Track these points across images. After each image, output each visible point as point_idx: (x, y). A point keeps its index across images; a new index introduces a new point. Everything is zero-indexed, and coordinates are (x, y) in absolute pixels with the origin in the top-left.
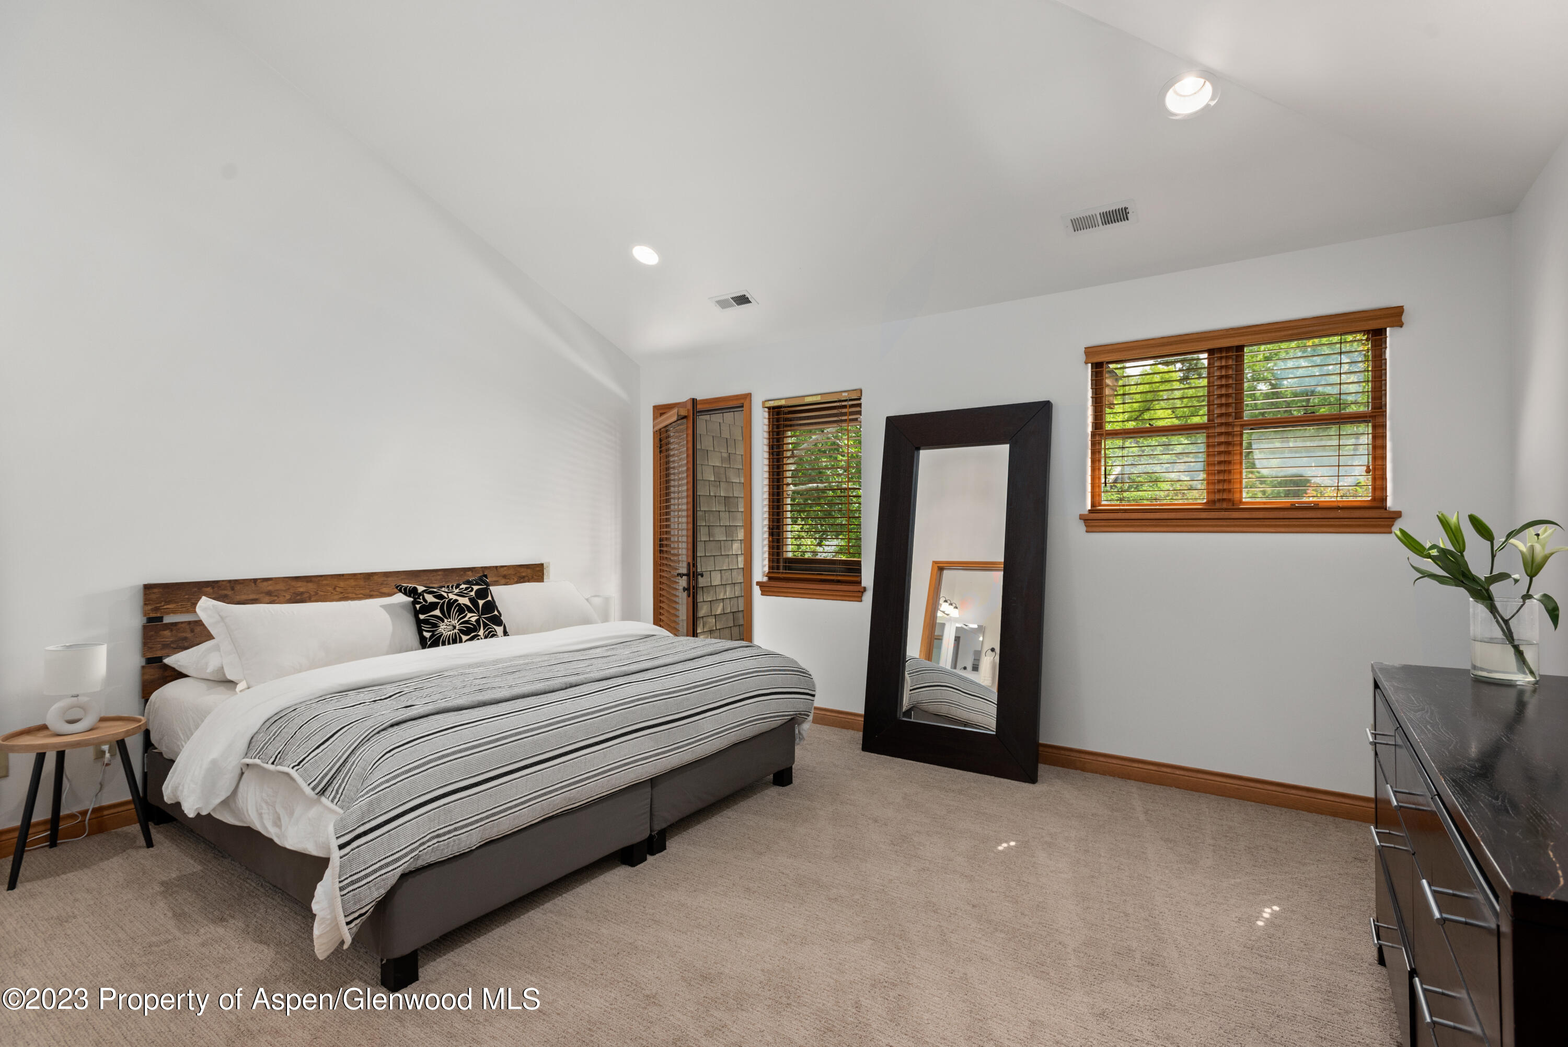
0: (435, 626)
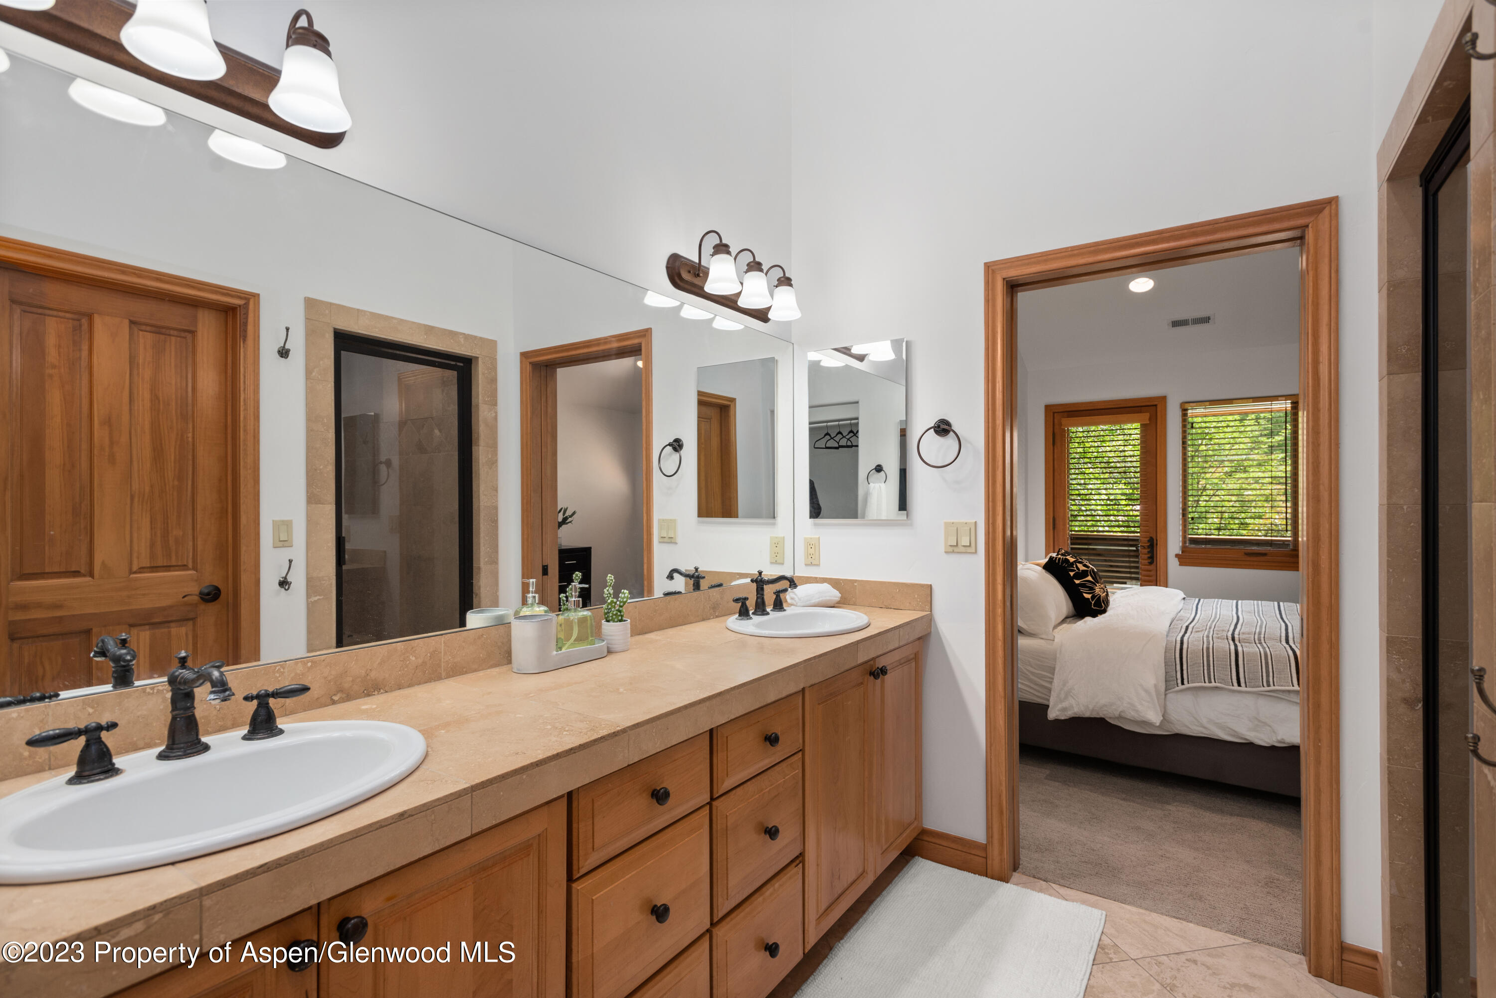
0: (1092, 589)
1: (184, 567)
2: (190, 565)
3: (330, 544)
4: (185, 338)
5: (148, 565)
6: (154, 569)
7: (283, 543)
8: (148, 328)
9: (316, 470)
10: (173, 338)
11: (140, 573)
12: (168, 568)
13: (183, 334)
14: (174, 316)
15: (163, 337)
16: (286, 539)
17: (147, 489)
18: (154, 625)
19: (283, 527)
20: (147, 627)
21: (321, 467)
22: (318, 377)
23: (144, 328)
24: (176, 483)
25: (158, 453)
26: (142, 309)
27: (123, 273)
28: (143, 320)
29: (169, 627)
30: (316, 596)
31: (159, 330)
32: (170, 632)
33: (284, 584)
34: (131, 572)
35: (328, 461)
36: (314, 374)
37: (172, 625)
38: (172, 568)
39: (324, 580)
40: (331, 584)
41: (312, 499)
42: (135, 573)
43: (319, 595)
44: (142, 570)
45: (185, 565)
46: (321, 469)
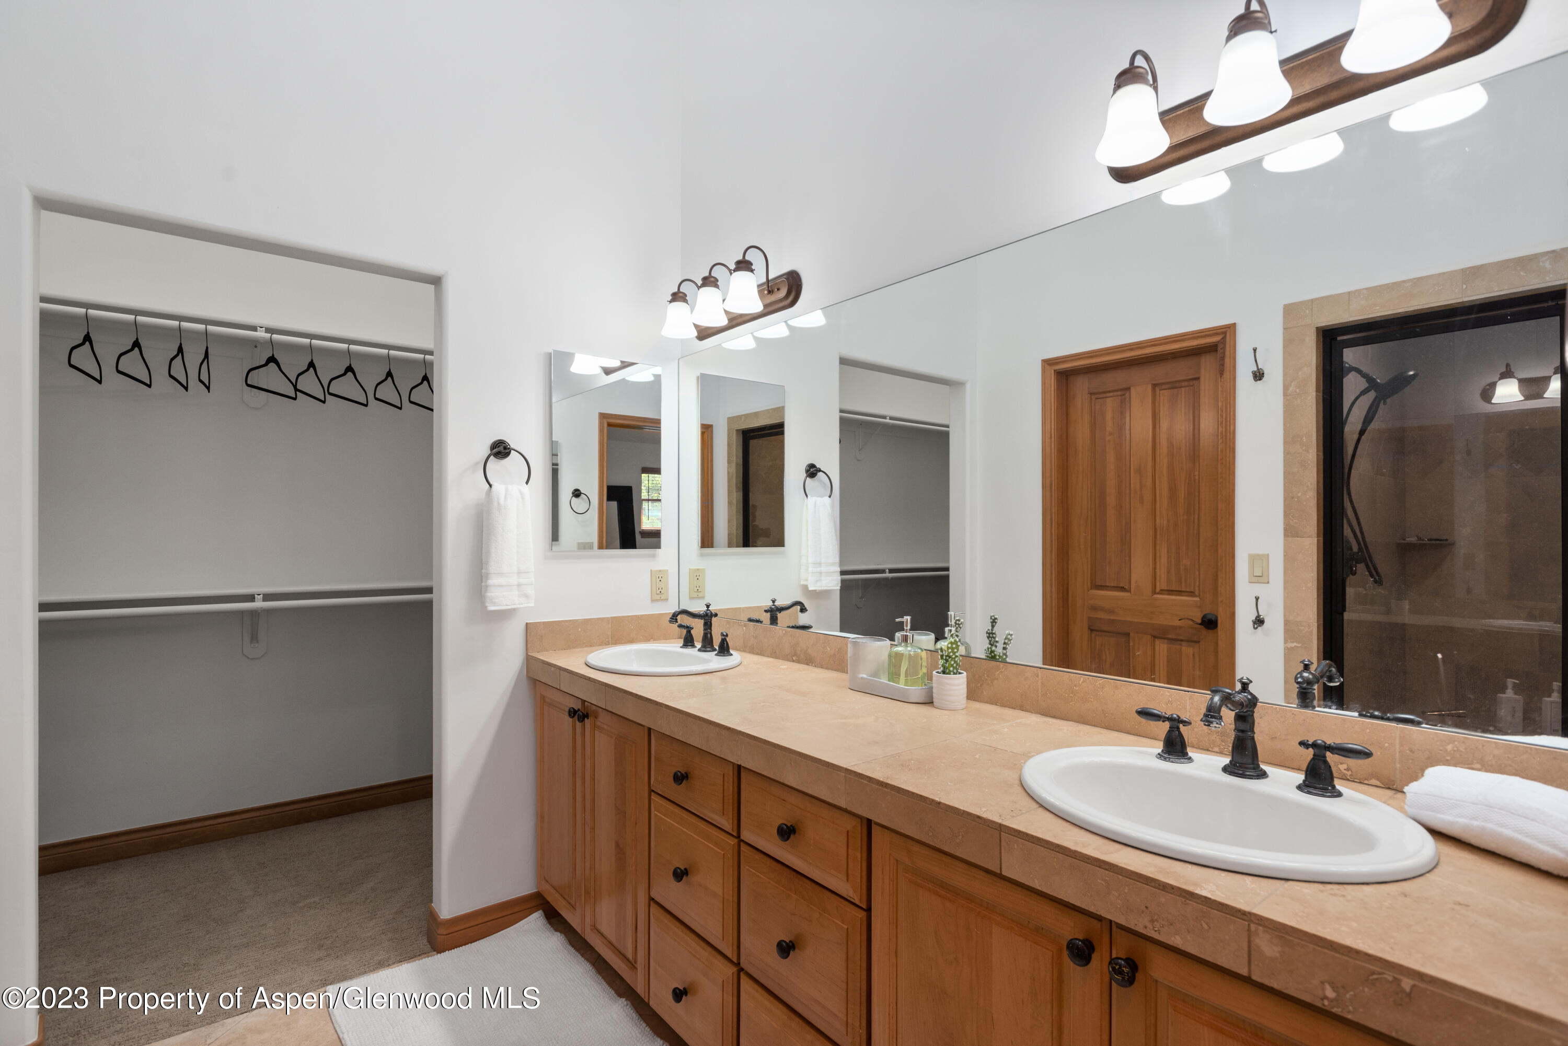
1: (1192, 594)
2: (1197, 593)
3: (1310, 585)
4: (1193, 386)
5: (1166, 588)
6: (1170, 592)
7: (1260, 578)
8: (1167, 386)
9: (1293, 498)
10: (1183, 389)
11: (1161, 594)
12: (1179, 592)
13: (1191, 383)
14: (1181, 370)
15: (1175, 390)
16: (1261, 575)
17: (1165, 522)
18: (1172, 641)
19: (1259, 561)
20: (1166, 641)
21: (1299, 494)
22: (1296, 392)
23: (1164, 387)
24: (1185, 517)
25: (1173, 491)
26: (1159, 372)
27: (1132, 350)
28: (1161, 381)
29: (1181, 645)
30: (1293, 642)
31: (1174, 386)
32: (1181, 649)
33: (1259, 622)
34: (1154, 592)
35: (1308, 487)
36: (1291, 389)
37: (1184, 643)
38: (1183, 594)
39: (1302, 626)
40: (1311, 632)
41: (1290, 532)
42: (1158, 593)
43: (1296, 642)
44: (1162, 592)
45: (1192, 592)
46: (1298, 497)
